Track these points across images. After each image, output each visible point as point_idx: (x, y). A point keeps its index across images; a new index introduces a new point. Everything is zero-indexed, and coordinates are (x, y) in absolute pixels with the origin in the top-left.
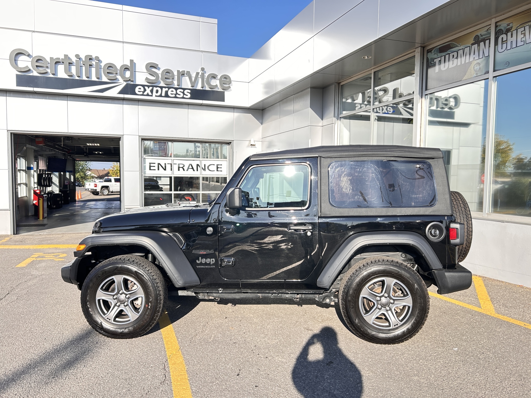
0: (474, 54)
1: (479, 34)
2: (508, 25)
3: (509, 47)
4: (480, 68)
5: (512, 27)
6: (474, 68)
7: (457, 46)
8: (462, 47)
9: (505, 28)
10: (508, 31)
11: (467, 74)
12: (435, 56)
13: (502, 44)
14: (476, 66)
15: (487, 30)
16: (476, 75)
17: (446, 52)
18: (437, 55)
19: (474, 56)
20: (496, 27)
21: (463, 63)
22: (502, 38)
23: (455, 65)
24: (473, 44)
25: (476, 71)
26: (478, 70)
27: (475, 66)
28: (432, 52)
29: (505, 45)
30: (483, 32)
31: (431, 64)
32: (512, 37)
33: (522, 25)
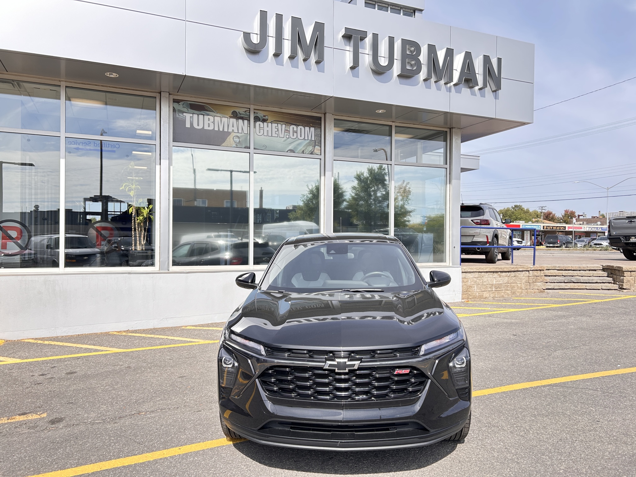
0: (233, 127)
1: (237, 110)
2: (265, 116)
3: (265, 134)
4: (239, 141)
5: (267, 119)
6: (233, 139)
7: (213, 111)
8: (218, 115)
9: (261, 117)
10: (264, 121)
11: (226, 141)
12: (185, 110)
13: (260, 129)
14: (236, 138)
15: (245, 111)
16: (236, 146)
17: (200, 112)
18: (188, 110)
19: (233, 128)
20: (254, 113)
21: (221, 129)
22: (260, 124)
23: (211, 128)
24: (231, 117)
25: (235, 142)
26: (237, 142)
27: (234, 138)
28: (179, 103)
29: (262, 131)
30: (242, 111)
31: (179, 115)
32: (268, 127)
33: (277, 121)
